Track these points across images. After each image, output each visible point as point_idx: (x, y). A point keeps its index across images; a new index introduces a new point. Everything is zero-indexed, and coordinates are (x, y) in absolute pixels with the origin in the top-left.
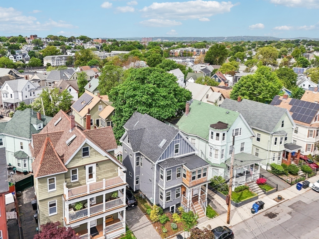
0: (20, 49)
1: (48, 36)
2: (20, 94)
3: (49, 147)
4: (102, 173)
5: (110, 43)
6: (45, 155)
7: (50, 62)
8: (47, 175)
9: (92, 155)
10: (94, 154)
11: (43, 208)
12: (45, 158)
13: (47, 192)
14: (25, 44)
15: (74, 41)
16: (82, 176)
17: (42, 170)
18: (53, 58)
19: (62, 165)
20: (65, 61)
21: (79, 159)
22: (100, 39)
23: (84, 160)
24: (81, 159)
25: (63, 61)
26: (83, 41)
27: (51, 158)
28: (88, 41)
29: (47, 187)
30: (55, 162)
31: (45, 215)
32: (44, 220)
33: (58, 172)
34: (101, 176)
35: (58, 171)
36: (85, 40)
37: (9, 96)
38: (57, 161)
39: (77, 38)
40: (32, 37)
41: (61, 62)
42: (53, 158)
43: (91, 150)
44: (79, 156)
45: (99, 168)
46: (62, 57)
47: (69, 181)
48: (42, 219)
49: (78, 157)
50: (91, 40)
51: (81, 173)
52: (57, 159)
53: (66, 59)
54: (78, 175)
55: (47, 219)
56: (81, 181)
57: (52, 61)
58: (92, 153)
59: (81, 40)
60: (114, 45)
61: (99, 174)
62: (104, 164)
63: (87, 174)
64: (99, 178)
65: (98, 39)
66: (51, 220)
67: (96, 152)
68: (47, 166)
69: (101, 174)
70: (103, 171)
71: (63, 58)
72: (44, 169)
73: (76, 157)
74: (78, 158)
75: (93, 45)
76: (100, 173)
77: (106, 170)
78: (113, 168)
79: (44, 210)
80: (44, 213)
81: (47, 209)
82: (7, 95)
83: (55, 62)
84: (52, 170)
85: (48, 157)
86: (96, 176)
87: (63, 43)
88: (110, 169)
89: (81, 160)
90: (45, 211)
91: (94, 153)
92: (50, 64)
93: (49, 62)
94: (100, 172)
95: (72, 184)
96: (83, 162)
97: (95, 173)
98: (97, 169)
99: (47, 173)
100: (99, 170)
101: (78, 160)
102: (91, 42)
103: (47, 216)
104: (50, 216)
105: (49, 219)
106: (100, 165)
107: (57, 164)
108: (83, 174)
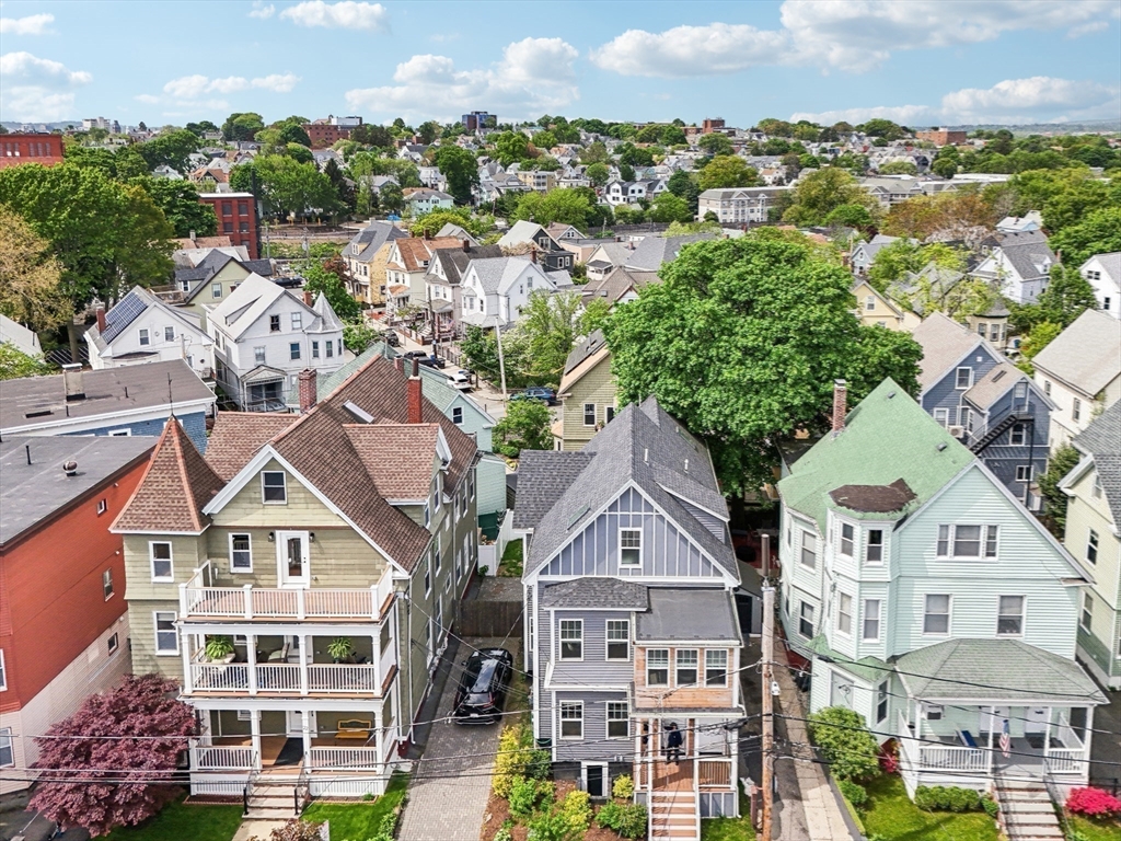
0: (655, 165)
1: (762, 123)
2: (503, 300)
3: (169, 451)
4: (329, 567)
5: (980, 143)
6: (153, 471)
7: (717, 209)
8: (142, 528)
9: (296, 501)
10: (303, 501)
11: (140, 626)
12: (152, 479)
13: (147, 580)
14: (678, 149)
15: (842, 140)
16: (265, 561)
17: (134, 512)
18: (727, 196)
19: (188, 511)
20: (766, 209)
21: (255, 505)
22: (941, 130)
23: (270, 510)
24: (261, 506)
25: (760, 207)
26: (874, 139)
27: (166, 483)
28: (893, 138)
29: (149, 566)
30: (173, 496)
31: (146, 647)
32: (143, 662)
33: (172, 528)
34: (326, 577)
35: (173, 524)
36: (883, 135)
37: (477, 303)
38: (179, 496)
39: (859, 129)
40: (709, 124)
41: (752, 211)
42: (170, 483)
43: (290, 485)
44: (253, 495)
45: (320, 547)
46: (756, 194)
47: (223, 567)
48: (137, 658)
49: (250, 498)
50: (909, 135)
51: (261, 551)
52: (182, 489)
53: (769, 202)
54: (254, 554)
55: (151, 663)
56: (262, 577)
57: (723, 206)
58: (294, 495)
59: (869, 135)
60: (990, 152)
61: (320, 567)
62: (336, 538)
63: (283, 559)
64: (321, 583)
65: (936, 129)
66: (162, 668)
67: (308, 495)
68: (151, 504)
69: (329, 572)
70: (333, 561)
71: (761, 196)
72: (140, 512)
73: (244, 495)
74: (251, 501)
75: (906, 153)
76: (324, 567)
77: (343, 562)
78: (371, 561)
79: (142, 632)
80: (143, 642)
81: (151, 631)
82: (471, 300)
83: (733, 209)
84: (159, 520)
85: (160, 479)
86: (311, 574)
87: (799, 145)
88: (357, 561)
89: (261, 511)
90: (145, 637)
91: (302, 495)
92: (714, 214)
93: (714, 210)
94: (324, 562)
95: (234, 577)
96: (264, 517)
97: (308, 560)
98: (314, 551)
99: (145, 523)
100: (320, 556)
101: (250, 505)
102: (903, 142)
103: (151, 653)
104: (159, 656)
105: (157, 665)
106: (323, 539)
107: (176, 504)
108: (267, 556)
